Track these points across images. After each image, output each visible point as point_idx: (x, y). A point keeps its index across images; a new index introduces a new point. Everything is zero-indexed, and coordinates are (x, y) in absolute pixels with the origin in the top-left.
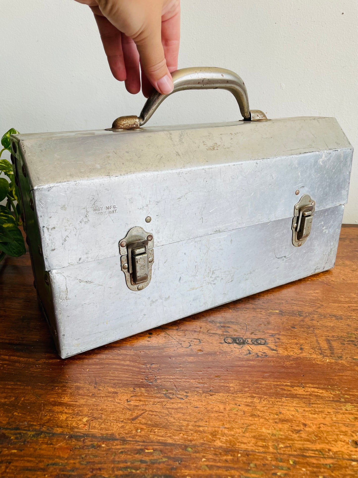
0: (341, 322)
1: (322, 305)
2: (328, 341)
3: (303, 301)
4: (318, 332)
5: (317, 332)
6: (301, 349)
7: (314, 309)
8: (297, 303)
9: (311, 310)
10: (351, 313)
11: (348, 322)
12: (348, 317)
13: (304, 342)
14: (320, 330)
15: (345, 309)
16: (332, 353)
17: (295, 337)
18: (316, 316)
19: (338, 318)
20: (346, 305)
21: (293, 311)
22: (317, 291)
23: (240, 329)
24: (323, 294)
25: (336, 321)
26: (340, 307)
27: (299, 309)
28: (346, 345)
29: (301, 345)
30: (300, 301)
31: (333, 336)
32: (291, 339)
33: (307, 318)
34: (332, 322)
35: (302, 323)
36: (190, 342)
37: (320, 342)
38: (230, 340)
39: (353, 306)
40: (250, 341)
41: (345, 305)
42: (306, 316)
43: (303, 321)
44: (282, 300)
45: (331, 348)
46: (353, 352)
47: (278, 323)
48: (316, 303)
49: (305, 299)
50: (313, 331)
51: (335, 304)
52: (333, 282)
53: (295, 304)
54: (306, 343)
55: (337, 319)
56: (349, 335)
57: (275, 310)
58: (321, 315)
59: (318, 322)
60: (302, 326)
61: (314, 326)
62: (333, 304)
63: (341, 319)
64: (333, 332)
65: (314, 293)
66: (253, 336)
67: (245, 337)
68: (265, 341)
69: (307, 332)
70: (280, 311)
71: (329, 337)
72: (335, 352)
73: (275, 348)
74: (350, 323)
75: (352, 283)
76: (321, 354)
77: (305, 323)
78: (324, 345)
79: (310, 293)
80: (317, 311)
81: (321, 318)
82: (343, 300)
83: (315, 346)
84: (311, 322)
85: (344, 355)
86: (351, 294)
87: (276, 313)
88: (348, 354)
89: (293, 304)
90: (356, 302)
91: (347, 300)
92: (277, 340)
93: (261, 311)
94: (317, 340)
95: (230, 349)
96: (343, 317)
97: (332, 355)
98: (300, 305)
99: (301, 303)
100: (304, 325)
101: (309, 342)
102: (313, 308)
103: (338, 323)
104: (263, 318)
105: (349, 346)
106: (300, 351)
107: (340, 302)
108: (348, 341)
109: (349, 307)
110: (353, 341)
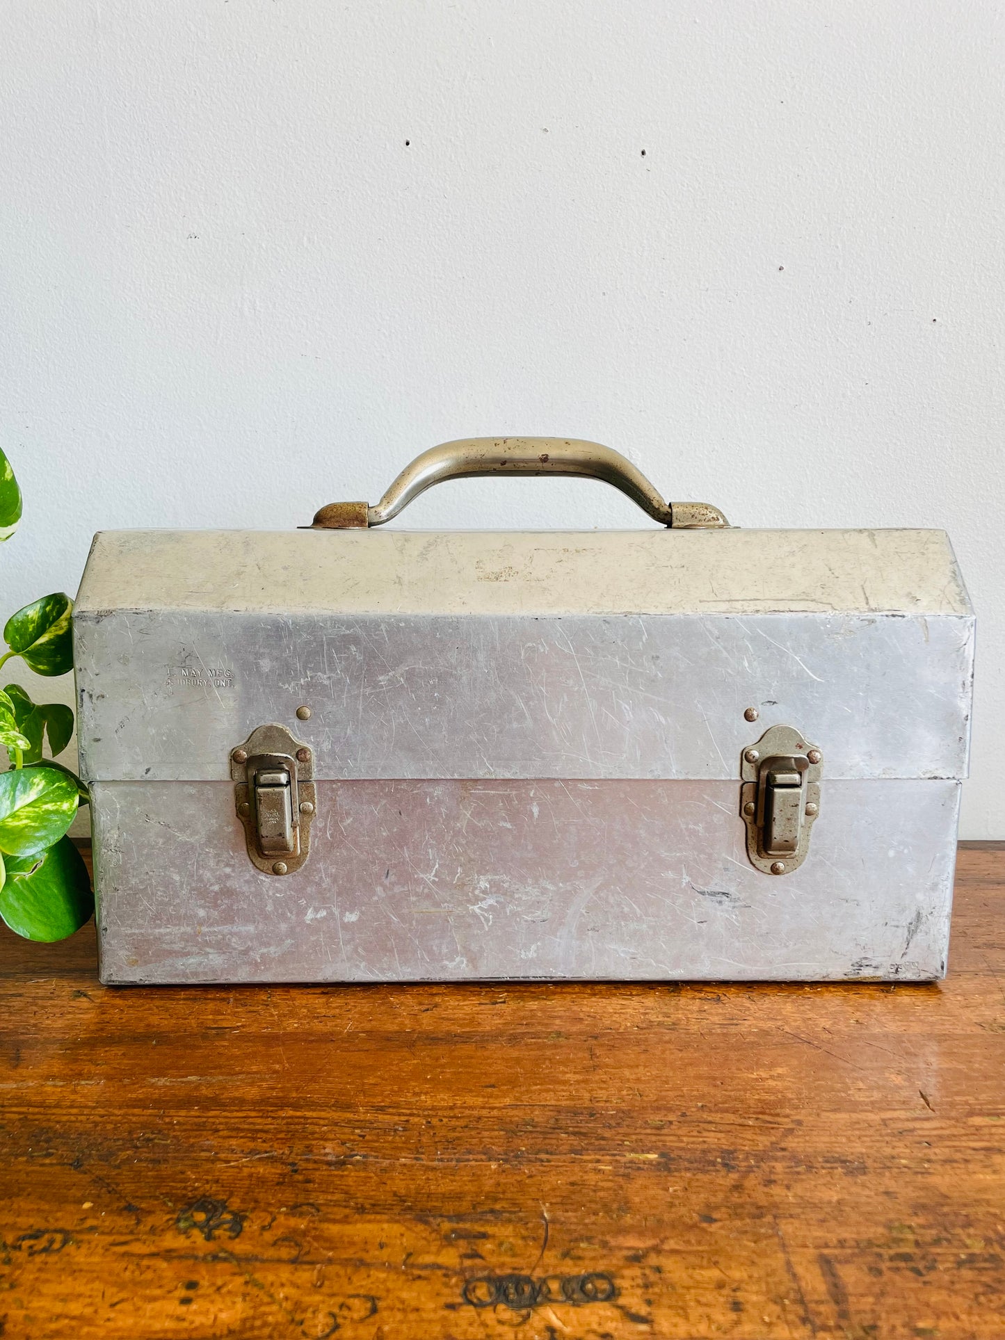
0: (864, 1186)
1: (799, 1123)
2: (826, 1264)
3: (735, 1112)
4: (790, 1229)
5: (787, 1227)
6: (737, 1307)
7: (774, 1139)
8: (717, 1120)
9: (764, 1141)
10: (894, 1148)
11: (889, 1182)
12: (887, 1164)
13: (745, 1275)
14: (796, 1223)
15: (871, 1132)
16: (843, 1315)
17: (713, 1257)
18: (779, 1167)
19: (855, 1168)
20: (874, 1117)
21: (704, 1151)
22: (780, 1071)
23: (524, 1238)
24: (801, 1078)
25: (847, 1181)
26: (857, 1126)
27: (724, 1141)
28: (888, 1275)
29: (734, 1290)
30: (726, 1111)
31: (842, 1243)
32: (701, 1267)
33: (752, 1175)
34: (835, 1185)
35: (736, 1198)
36: (336, 1310)
37: (800, 1270)
38: (482, 1292)
39: (898, 1119)
40: (554, 1286)
41: (871, 1116)
42: (750, 1170)
43: (737, 1187)
44: (670, 1110)
45: (838, 1294)
46: (912, 1302)
47: (654, 1203)
48: (778, 1115)
49: (742, 1101)
50: (774, 1226)
51: (839, 1116)
52: (826, 1036)
53: (710, 1122)
54: (750, 1277)
55: (850, 1173)
56: (895, 1234)
57: (643, 1152)
58: (799, 1162)
59: (788, 1187)
60: (736, 1212)
61: (775, 1205)
62: (832, 1116)
63: (863, 1170)
64: (841, 1224)
65: (772, 1077)
66: (570, 1269)
67: (538, 1273)
68: (612, 1285)
69: (755, 1234)
70: (662, 1155)
71: (827, 1246)
72: (852, 1308)
73: (644, 1310)
74: (893, 1186)
75: (886, 1035)
76: (804, 1320)
77: (745, 1199)
78: (814, 1282)
79: (757, 1080)
80: (783, 1145)
81: (798, 1173)
82: (860, 1097)
83: (783, 1289)
84: (766, 1190)
85: (884, 1315)
86: (887, 1075)
87: (650, 1162)
88: (896, 1311)
89: (706, 1126)
90: (904, 1102)
91: (876, 1095)
92: (653, 1277)
93: (598, 1161)
94: (789, 1264)
95: (482, 1329)
96: (869, 1163)
97: (844, 1323)
98: (728, 1128)
99: (730, 1117)
100: (742, 1206)
101: (762, 1273)
102: (769, 1135)
103: (854, 1189)
104: (603, 1189)
105: (897, 1278)
106: (733, 1316)
107: (855, 1107)
108: (891, 1259)
109: (885, 1122)
110: (906, 1258)
